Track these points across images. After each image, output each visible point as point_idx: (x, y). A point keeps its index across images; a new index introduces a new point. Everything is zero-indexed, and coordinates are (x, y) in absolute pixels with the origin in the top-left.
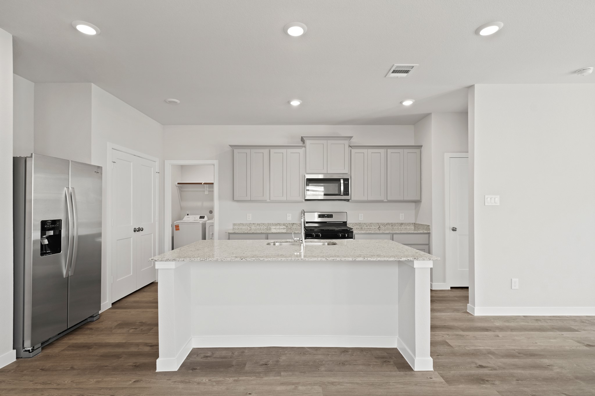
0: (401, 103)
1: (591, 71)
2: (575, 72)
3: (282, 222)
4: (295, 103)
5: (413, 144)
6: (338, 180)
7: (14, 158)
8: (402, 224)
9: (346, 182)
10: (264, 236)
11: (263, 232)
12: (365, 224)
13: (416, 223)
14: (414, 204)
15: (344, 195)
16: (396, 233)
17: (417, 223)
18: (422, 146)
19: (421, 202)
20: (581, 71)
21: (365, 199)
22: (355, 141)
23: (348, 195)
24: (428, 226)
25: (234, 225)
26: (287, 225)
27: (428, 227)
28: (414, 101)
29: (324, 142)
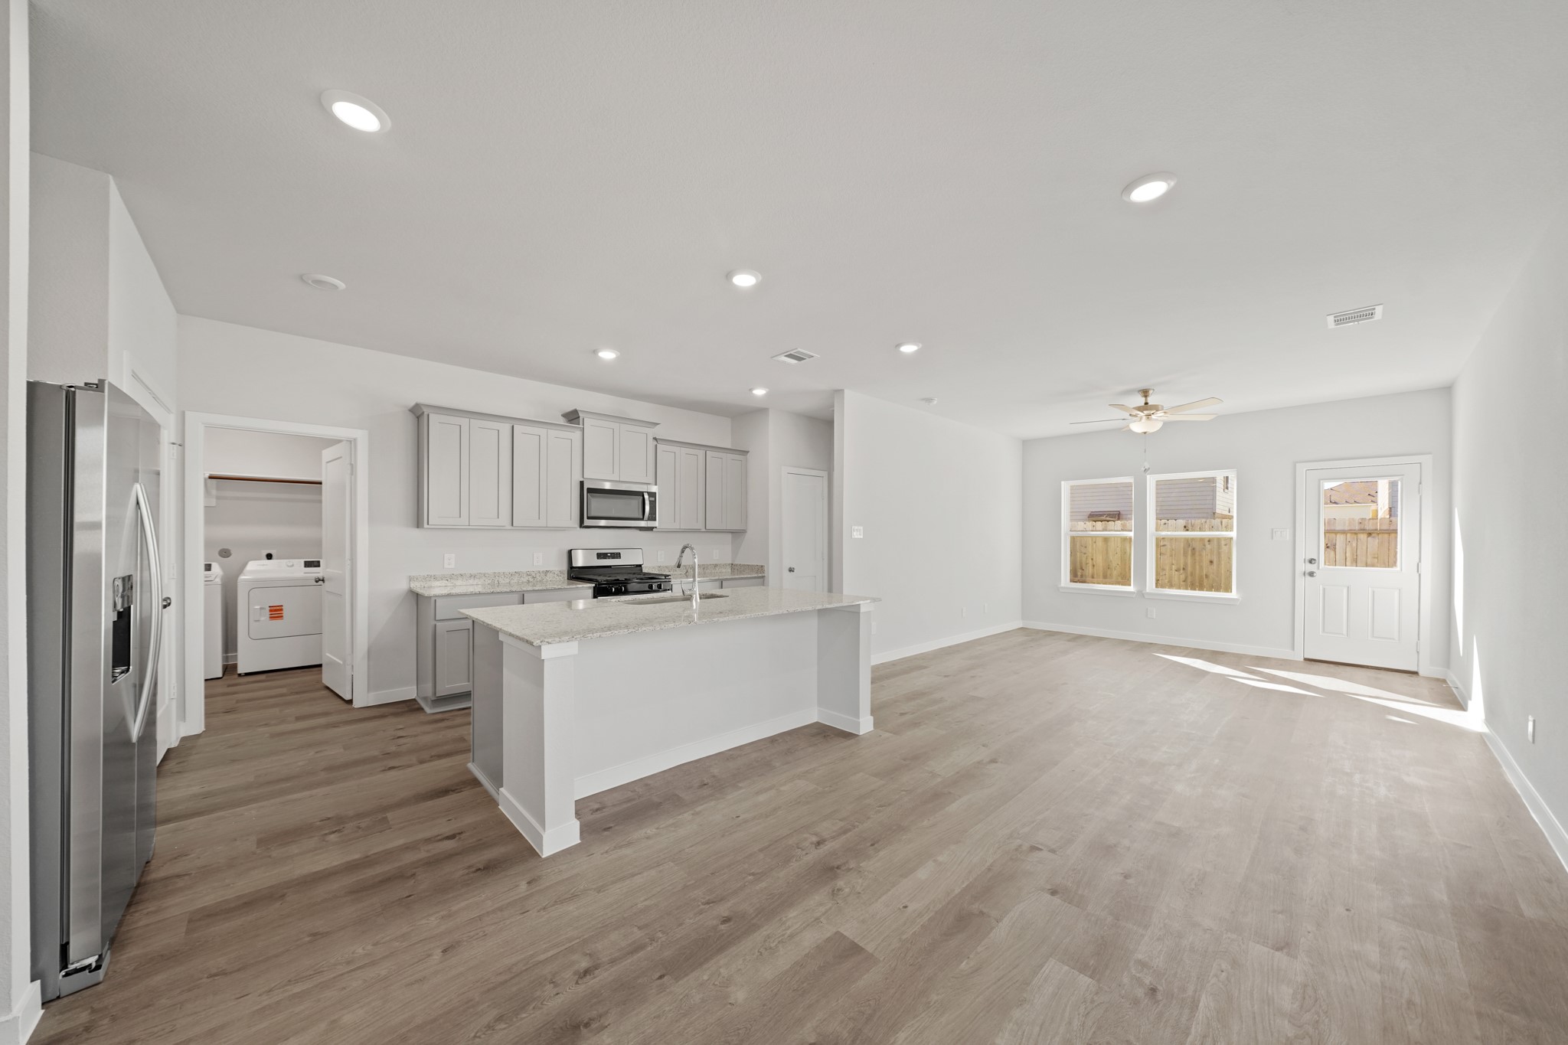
0: (751, 390)
1: (935, 402)
2: (923, 399)
3: (524, 570)
4: (607, 355)
5: (729, 447)
6: (642, 494)
7: (29, 383)
8: (716, 565)
9: (653, 499)
10: (516, 597)
11: (514, 589)
12: (666, 567)
13: (734, 563)
14: (730, 535)
15: (649, 519)
16: (726, 579)
17: (736, 563)
18: (748, 452)
19: (746, 532)
20: (929, 400)
21: (676, 526)
22: (660, 432)
23: (655, 520)
24: (762, 566)
25: (411, 579)
26: (534, 575)
27: (761, 569)
28: (767, 390)
29: (615, 426)
